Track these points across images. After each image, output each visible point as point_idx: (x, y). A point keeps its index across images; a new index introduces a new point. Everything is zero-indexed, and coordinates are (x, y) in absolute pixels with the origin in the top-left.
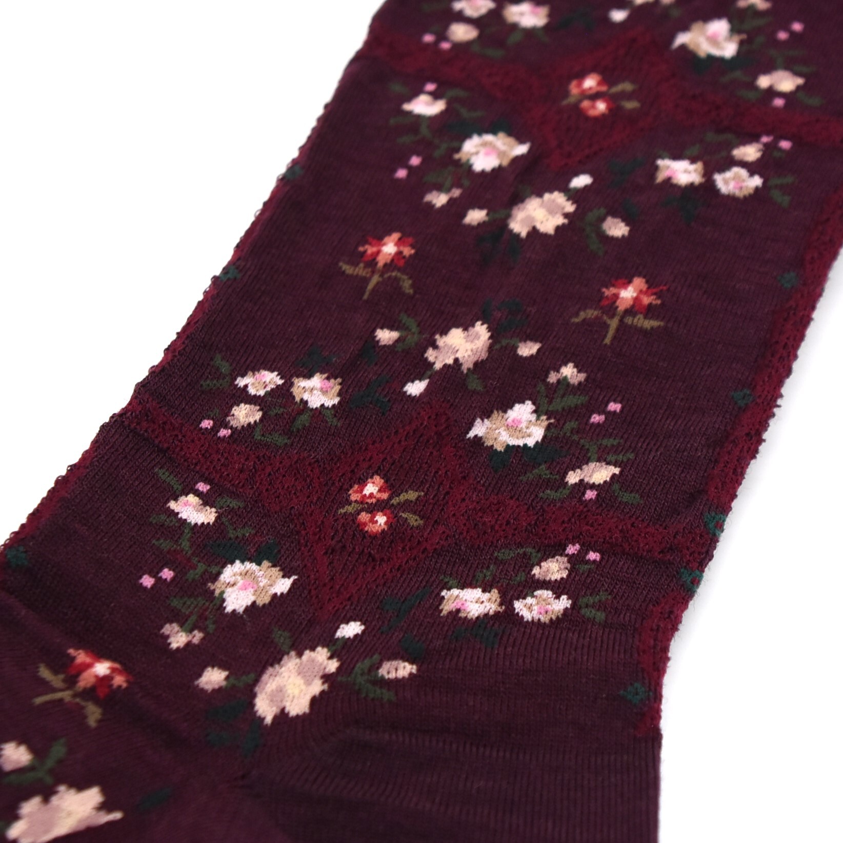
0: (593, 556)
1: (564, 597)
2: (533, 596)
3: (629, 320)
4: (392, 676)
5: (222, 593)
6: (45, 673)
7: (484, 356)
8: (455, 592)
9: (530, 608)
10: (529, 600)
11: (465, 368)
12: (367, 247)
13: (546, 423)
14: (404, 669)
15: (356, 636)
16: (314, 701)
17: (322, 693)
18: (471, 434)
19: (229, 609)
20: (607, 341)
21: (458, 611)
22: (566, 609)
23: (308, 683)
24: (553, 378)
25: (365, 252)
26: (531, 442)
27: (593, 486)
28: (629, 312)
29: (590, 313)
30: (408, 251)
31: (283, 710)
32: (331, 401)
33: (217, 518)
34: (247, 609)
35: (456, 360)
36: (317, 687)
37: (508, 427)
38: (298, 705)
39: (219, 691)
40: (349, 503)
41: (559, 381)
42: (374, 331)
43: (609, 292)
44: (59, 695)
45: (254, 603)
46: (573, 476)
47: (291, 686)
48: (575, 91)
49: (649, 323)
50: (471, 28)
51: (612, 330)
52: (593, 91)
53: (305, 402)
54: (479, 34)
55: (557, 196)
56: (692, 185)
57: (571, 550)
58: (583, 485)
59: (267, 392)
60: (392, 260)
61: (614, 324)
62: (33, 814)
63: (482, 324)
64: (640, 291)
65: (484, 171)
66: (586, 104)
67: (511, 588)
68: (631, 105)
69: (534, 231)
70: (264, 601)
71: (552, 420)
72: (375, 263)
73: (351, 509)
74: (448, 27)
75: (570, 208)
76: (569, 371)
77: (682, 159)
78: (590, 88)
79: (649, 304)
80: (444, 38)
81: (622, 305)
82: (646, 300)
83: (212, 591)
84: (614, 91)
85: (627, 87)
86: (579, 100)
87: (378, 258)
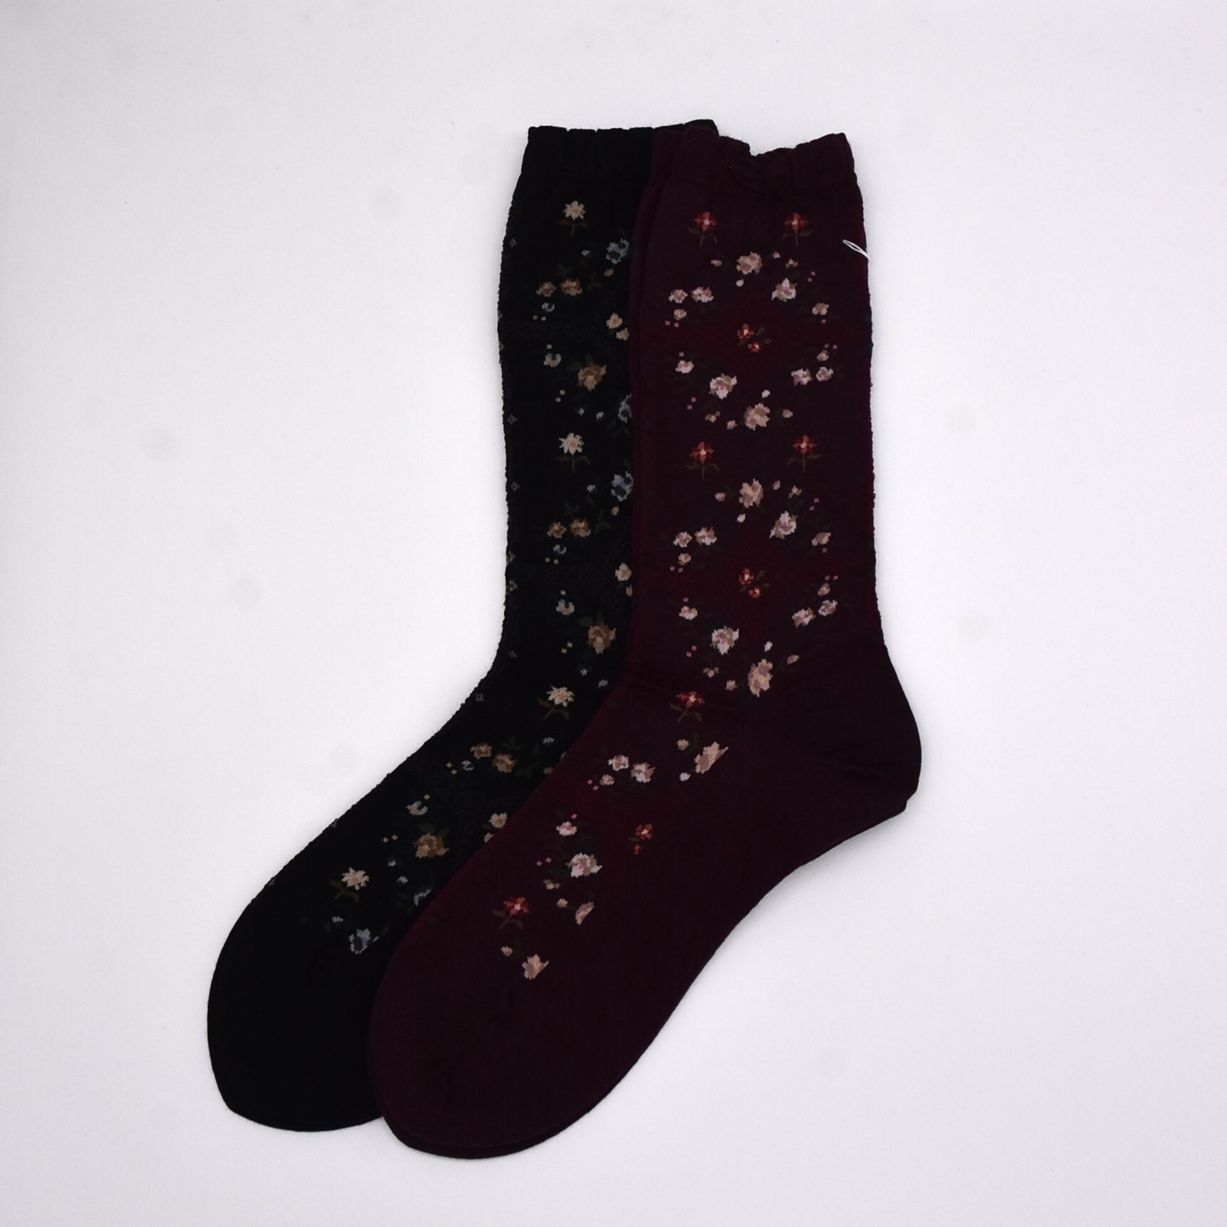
0: (836, 578)
1: (834, 601)
2: (823, 605)
3: (808, 458)
4: (792, 662)
5: (716, 647)
6: (673, 707)
7: (762, 496)
8: (796, 615)
9: (824, 611)
10: (823, 607)
11: (757, 505)
12: (693, 453)
13: (795, 519)
14: (795, 658)
15: (771, 648)
16: (770, 682)
17: (772, 678)
18: (771, 536)
19: (722, 653)
20: (804, 470)
21: (802, 624)
22: (837, 606)
23: (765, 676)
24: (791, 496)
25: (693, 456)
26: (793, 530)
27: (824, 545)
28: (808, 453)
29: (792, 460)
30: (711, 451)
31: (761, 689)
32: (714, 540)
33: (698, 613)
34: (729, 651)
35: (754, 503)
36: (769, 677)
37: (782, 527)
38: (766, 687)
39: (735, 690)
40: (742, 586)
41: (793, 496)
42: (714, 497)
43: (796, 446)
44: (684, 714)
45: (730, 648)
46: (814, 542)
47: (760, 679)
48: (741, 337)
49: (816, 457)
50: (682, 311)
51: (804, 466)
52: (749, 337)
53: (704, 544)
54: (687, 314)
55: (760, 406)
56: (809, 383)
57: (827, 578)
58: (820, 546)
59: (688, 544)
60: (707, 458)
61: (804, 461)
62: (700, 761)
63: (756, 480)
64: (808, 442)
65: (724, 398)
66: (750, 346)
67: (815, 605)
68: (768, 341)
69: (758, 426)
70: (733, 645)
71: (797, 516)
72: (700, 461)
73: (744, 589)
74: (673, 313)
75: (768, 411)
76: (795, 490)
77: (799, 369)
78: (747, 334)
79: (814, 447)
80: (673, 321)
81: (804, 452)
82: (811, 446)
83: (713, 647)
84: (757, 335)
85: (762, 330)
86: (746, 344)
87: (701, 458)
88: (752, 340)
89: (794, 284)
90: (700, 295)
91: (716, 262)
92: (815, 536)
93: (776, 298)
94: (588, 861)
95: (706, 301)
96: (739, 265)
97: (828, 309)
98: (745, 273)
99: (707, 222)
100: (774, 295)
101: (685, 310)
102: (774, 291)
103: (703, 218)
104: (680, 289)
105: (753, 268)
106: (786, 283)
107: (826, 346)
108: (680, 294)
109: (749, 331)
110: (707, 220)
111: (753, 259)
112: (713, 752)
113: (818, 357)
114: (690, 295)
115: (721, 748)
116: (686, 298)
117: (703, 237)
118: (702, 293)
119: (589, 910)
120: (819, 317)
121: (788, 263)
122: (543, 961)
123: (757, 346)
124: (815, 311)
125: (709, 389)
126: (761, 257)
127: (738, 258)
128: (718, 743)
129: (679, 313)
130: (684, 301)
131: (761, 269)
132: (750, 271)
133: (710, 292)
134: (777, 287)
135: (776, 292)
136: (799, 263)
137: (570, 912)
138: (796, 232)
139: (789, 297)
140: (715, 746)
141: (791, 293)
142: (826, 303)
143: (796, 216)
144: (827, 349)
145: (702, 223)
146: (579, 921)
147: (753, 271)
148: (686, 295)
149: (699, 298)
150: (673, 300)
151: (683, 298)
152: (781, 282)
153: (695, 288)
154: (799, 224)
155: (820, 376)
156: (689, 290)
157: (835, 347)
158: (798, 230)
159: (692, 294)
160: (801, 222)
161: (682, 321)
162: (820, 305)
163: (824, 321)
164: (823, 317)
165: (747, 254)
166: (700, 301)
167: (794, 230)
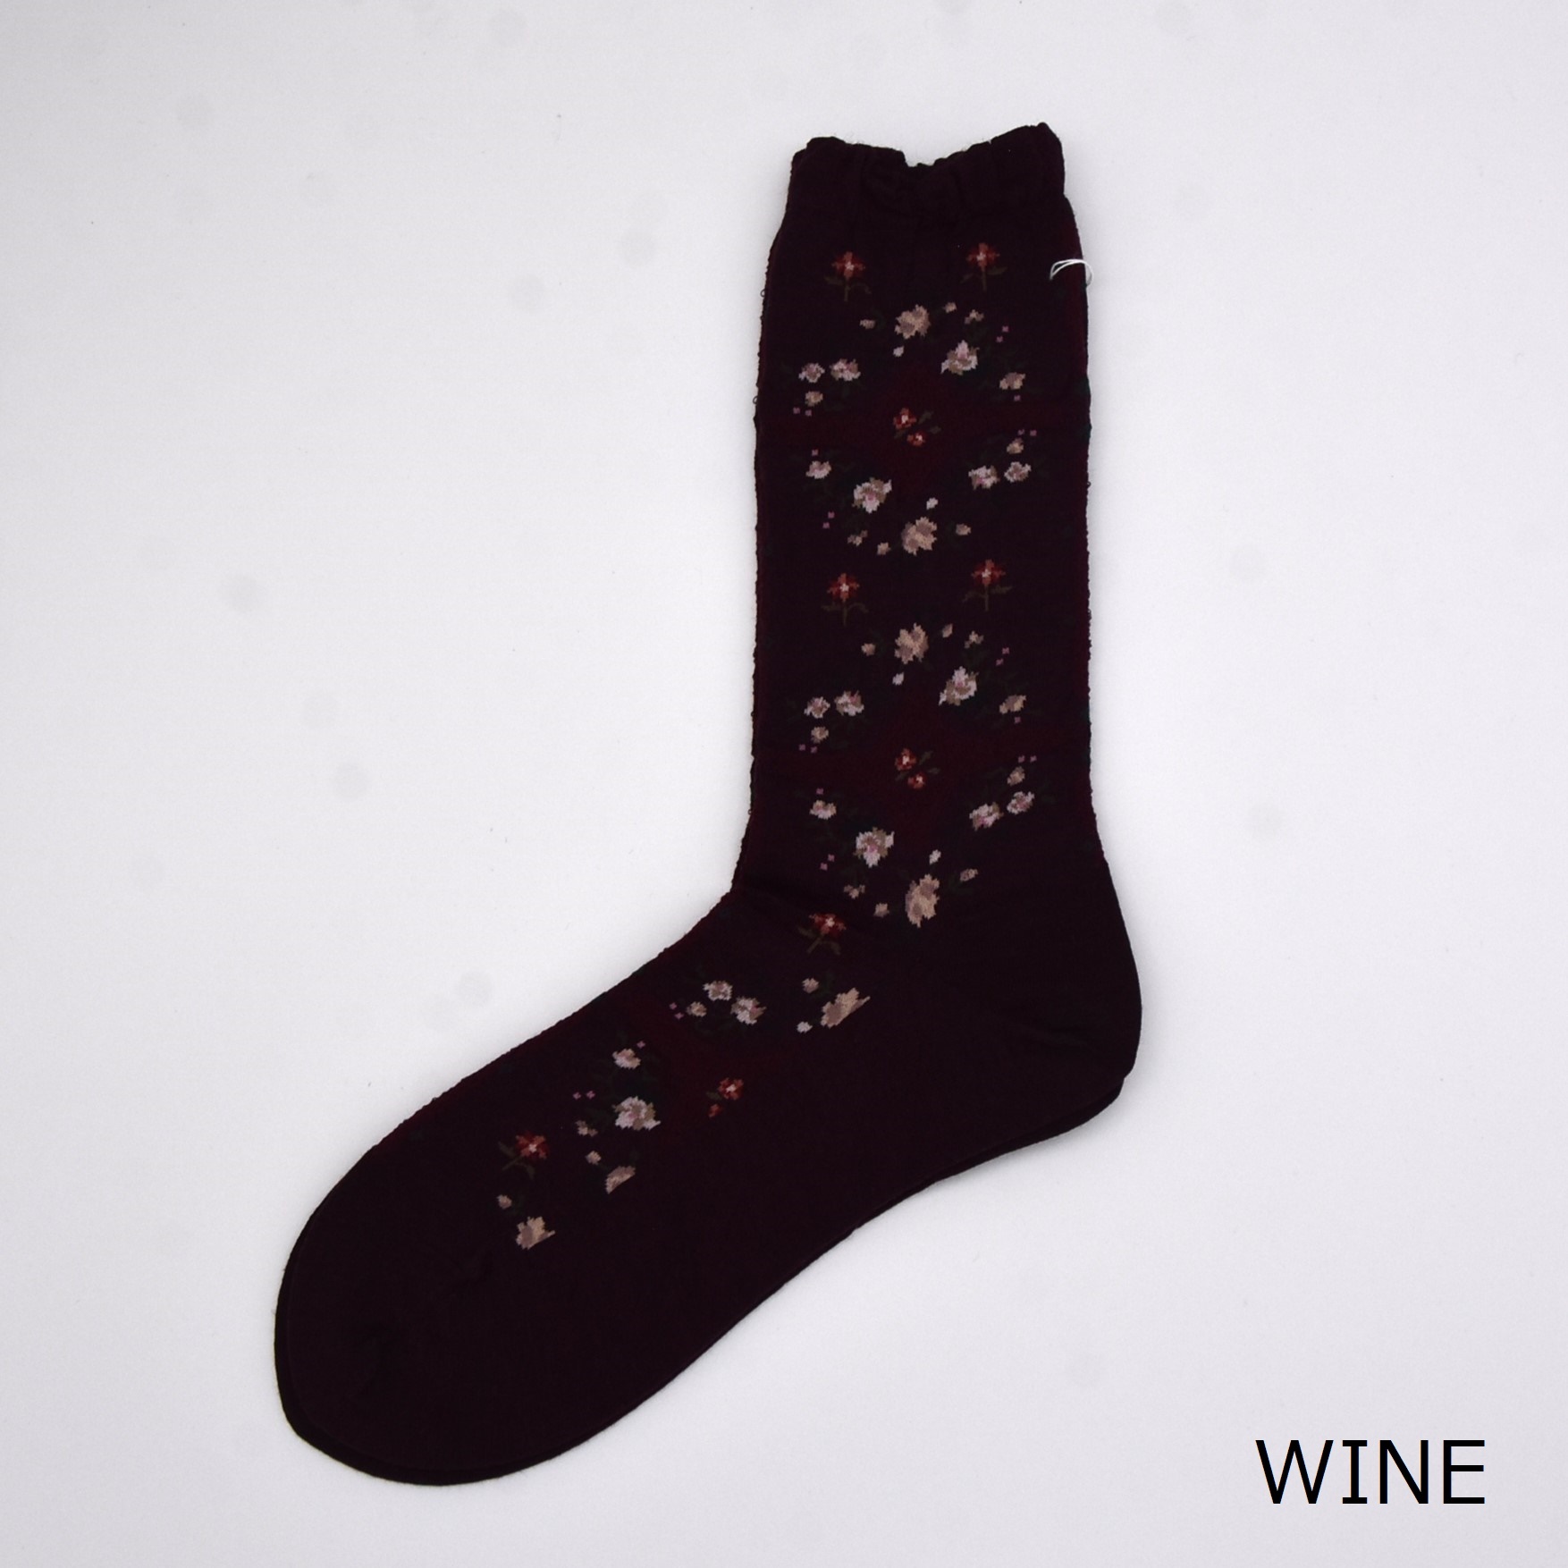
0: (1033, 759)
1: (1029, 794)
2: (1014, 798)
3: (994, 591)
4: (967, 879)
5: (862, 856)
6: (803, 932)
7: (927, 647)
8: (975, 812)
9: (1015, 806)
10: (1014, 802)
11: (920, 660)
12: (832, 589)
13: (974, 677)
14: (972, 873)
15: (939, 859)
16: (936, 907)
17: (938, 901)
18: (941, 702)
19: (870, 865)
20: (987, 609)
21: (982, 825)
22: (1033, 800)
23: (929, 898)
24: (967, 645)
25: (832, 593)
26: (972, 693)
27: (1017, 714)
28: (992, 585)
29: (970, 595)
30: (856, 586)
31: (923, 917)
32: (861, 709)
33: (837, 809)
34: (879, 862)
35: (914, 657)
36: (934, 899)
37: (957, 689)
38: (930, 913)
39: (887, 916)
40: (899, 772)
41: (971, 645)
42: (861, 649)
43: (975, 575)
44: (816, 944)
45: (881, 858)
46: (1003, 709)
47: (922, 903)
48: (898, 427)
49: (1005, 590)
50: (817, 393)
51: (987, 602)
52: (909, 425)
53: (846, 714)
54: (824, 397)
55: (924, 521)
56: (994, 485)
57: (1021, 759)
58: (1011, 714)
59: (824, 714)
60: (849, 595)
61: (986, 597)
62: (828, 1011)
63: (918, 625)
64: (992, 569)
65: (873, 512)
66: (910, 438)
67: (1001, 797)
68: (936, 430)
69: (920, 550)
70: (885, 853)
71: (977, 674)
72: (841, 600)
73: (901, 777)
74: (805, 397)
75: (934, 527)
76: (973, 637)
77: (981, 466)
78: (907, 422)
79: (1001, 577)
80: (804, 407)
81: (986, 583)
82: (997, 574)
83: (857, 857)
84: (921, 421)
85: (927, 415)
86: (905, 437)
87: (842, 596)
88: (913, 429)
89: (975, 347)
90: (842, 371)
91: (867, 323)
92: (1004, 701)
93: (947, 371)
94: (644, 1111)
95: (850, 379)
96: (899, 325)
97: (1023, 381)
98: (906, 336)
99: (850, 266)
100: (945, 366)
101: (821, 393)
102: (944, 361)
103: (845, 262)
104: (815, 363)
105: (916, 329)
106: (963, 348)
107: (1021, 433)
108: (815, 370)
109: (910, 417)
110: (849, 263)
111: (918, 315)
112: (848, 1002)
113: (1008, 449)
114: (828, 371)
115: (860, 997)
116: (822, 375)
117: (847, 288)
118: (845, 368)
119: (627, 1177)
120: (1011, 392)
121: (968, 316)
122: (547, 1228)
123: (920, 438)
124: (1004, 385)
125: (852, 499)
126: (928, 311)
127: (899, 315)
128: (857, 989)
129: (812, 397)
130: (819, 380)
131: (929, 330)
132: (913, 334)
133: (856, 366)
134: (949, 355)
135: (947, 361)
136: (985, 315)
137: (601, 1172)
138: (983, 270)
139: (968, 368)
140: (854, 993)
141: (970, 362)
142: (1020, 372)
143: (983, 247)
144: (1022, 437)
145: (844, 268)
146: (609, 1189)
147: (917, 333)
148: (823, 371)
149: (840, 375)
150: (805, 379)
151: (819, 375)
152: (954, 347)
153: (835, 361)
154: (987, 259)
155: (1011, 474)
156: (827, 363)
157: (1033, 433)
158: (986, 267)
159: (830, 370)
160: (990, 256)
161: (816, 408)
162: (1011, 375)
163: (1017, 398)
164: (1016, 392)
165: (911, 309)
166: (842, 380)
167: (980, 268)
